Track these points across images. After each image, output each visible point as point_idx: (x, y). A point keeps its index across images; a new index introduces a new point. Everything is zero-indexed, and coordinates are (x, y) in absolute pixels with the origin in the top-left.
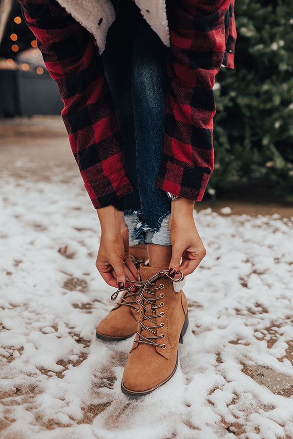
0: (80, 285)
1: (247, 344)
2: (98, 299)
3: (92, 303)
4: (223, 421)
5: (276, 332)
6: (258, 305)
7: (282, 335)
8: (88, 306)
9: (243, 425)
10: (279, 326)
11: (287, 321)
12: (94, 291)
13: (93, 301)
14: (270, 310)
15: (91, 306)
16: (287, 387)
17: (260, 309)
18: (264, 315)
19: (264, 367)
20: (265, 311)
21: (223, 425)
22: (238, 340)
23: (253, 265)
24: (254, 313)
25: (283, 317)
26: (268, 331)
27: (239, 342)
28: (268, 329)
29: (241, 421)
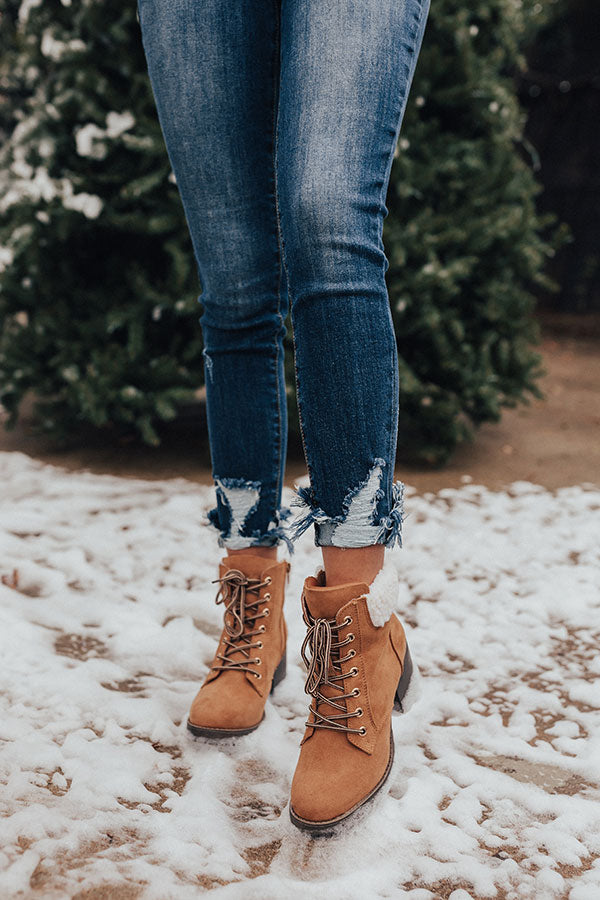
0: (91, 647)
1: (465, 725)
2: (145, 670)
3: (136, 680)
4: (483, 846)
5: (504, 700)
6: (453, 658)
7: (515, 703)
8: (131, 686)
9: (517, 848)
10: (504, 689)
11: (514, 679)
12: (127, 656)
13: (137, 676)
14: (476, 663)
15: (138, 685)
16: (561, 784)
17: (457, 664)
18: (471, 673)
19: (510, 758)
20: (469, 666)
21: (487, 852)
22: (446, 719)
23: (411, 587)
24: (451, 672)
25: (503, 672)
26: (490, 699)
27: (449, 721)
28: (488, 696)
29: (512, 841)
